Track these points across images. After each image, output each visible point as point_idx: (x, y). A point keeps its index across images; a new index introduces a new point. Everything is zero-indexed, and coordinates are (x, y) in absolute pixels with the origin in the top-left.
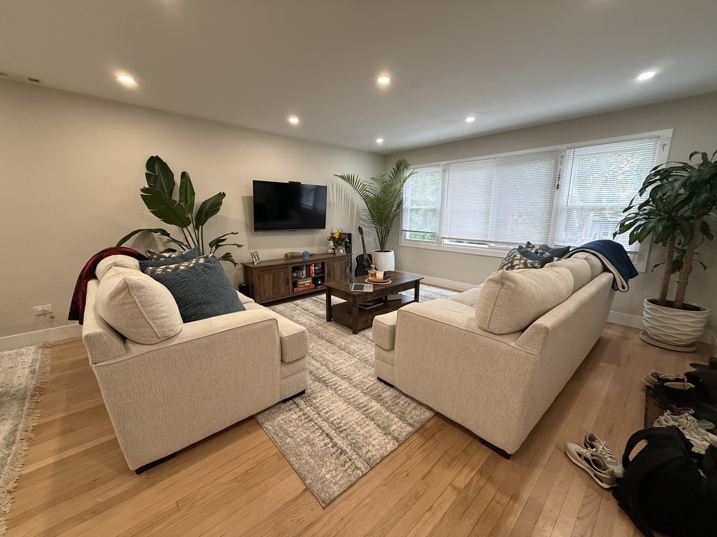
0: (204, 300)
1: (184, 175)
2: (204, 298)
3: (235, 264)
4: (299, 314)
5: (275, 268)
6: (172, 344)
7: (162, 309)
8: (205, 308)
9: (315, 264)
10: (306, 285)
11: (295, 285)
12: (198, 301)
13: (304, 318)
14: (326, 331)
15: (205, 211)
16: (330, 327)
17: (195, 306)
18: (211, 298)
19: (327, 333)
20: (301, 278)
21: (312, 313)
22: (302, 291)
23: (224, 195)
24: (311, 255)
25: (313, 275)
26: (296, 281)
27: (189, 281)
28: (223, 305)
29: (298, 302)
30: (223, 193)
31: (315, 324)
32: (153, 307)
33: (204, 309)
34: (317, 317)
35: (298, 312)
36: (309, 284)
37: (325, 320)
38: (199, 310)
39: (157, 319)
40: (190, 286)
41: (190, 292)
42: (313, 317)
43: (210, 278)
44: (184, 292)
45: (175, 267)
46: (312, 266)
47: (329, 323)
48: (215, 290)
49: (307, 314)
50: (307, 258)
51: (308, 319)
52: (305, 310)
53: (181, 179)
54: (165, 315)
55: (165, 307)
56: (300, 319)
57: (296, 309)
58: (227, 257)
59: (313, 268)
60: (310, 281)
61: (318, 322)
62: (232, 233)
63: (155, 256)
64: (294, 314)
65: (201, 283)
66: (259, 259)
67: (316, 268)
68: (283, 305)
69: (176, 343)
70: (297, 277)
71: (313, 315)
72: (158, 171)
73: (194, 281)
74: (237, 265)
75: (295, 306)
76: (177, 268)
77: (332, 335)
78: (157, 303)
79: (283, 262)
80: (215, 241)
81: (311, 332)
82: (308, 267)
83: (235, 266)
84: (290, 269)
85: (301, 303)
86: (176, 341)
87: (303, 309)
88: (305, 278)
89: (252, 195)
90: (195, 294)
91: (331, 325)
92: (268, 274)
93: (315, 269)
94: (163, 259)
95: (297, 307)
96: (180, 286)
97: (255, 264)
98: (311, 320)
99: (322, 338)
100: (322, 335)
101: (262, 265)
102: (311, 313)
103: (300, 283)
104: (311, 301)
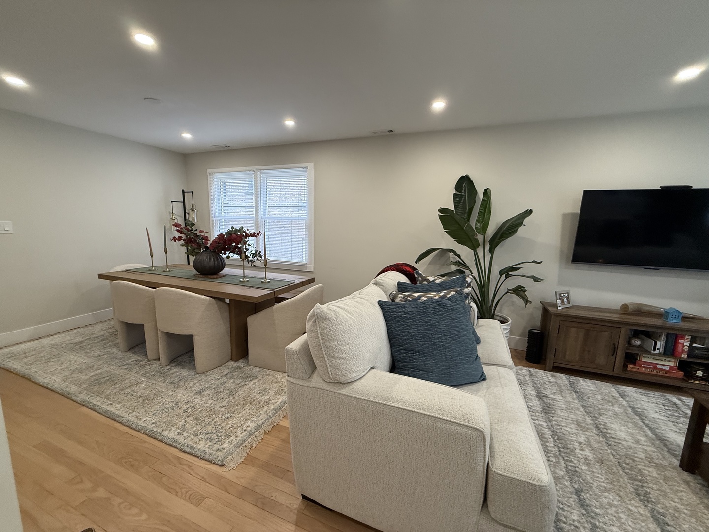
0: (419, 347)
1: (487, 192)
2: (420, 345)
3: (527, 301)
4: (617, 414)
5: (593, 322)
6: (341, 392)
7: (343, 348)
8: (417, 357)
9: (692, 337)
10: (659, 367)
11: (631, 358)
12: (411, 346)
13: (623, 428)
14: (665, 487)
15: (502, 231)
16: (683, 487)
17: (406, 350)
18: (429, 348)
19: (665, 495)
20: (649, 353)
21: (650, 429)
22: (645, 374)
23: (531, 212)
24: (686, 318)
25: (684, 356)
26: (637, 354)
27: (410, 319)
28: (442, 361)
29: (630, 390)
30: (531, 210)
31: (642, 456)
32: (333, 344)
33: (415, 359)
34: (657, 442)
35: (617, 409)
36: (667, 368)
37: (677, 462)
38: (410, 357)
39: (334, 357)
40: (409, 326)
41: (406, 332)
42: (646, 436)
43: (438, 322)
44: (400, 330)
45: (418, 296)
46: (683, 337)
47: (686, 476)
48: (438, 339)
49: (635, 424)
50: (673, 322)
51: (631, 434)
52: (636, 413)
53: (483, 197)
54: (343, 356)
55: (347, 346)
56: (612, 426)
57: (617, 401)
58: (519, 291)
59: (687, 344)
60: (672, 364)
61: (655, 455)
62: (534, 262)
63: (420, 279)
64: (606, 410)
65: (423, 325)
66: (568, 302)
67: (694, 345)
68: (595, 384)
69: (344, 393)
70: (639, 346)
71: (649, 433)
72: (465, 190)
73: (416, 321)
74: (528, 304)
75: (617, 395)
76: (419, 297)
77: (677, 510)
78: (339, 340)
79: (616, 317)
80: (507, 269)
81: (623, 469)
82: (673, 338)
83: (526, 305)
84: (624, 332)
85: (635, 395)
86: (344, 391)
87: (633, 408)
88: (659, 354)
89: (579, 212)
90: (411, 336)
91: (687, 482)
92: (577, 327)
93: (690, 346)
94: (426, 283)
95: (622, 399)
96: (398, 321)
97: (559, 308)
98: (637, 442)
99: (645, 498)
100: (647, 493)
101: (573, 312)
102: (647, 425)
103: (644, 359)
104: (661, 401)
